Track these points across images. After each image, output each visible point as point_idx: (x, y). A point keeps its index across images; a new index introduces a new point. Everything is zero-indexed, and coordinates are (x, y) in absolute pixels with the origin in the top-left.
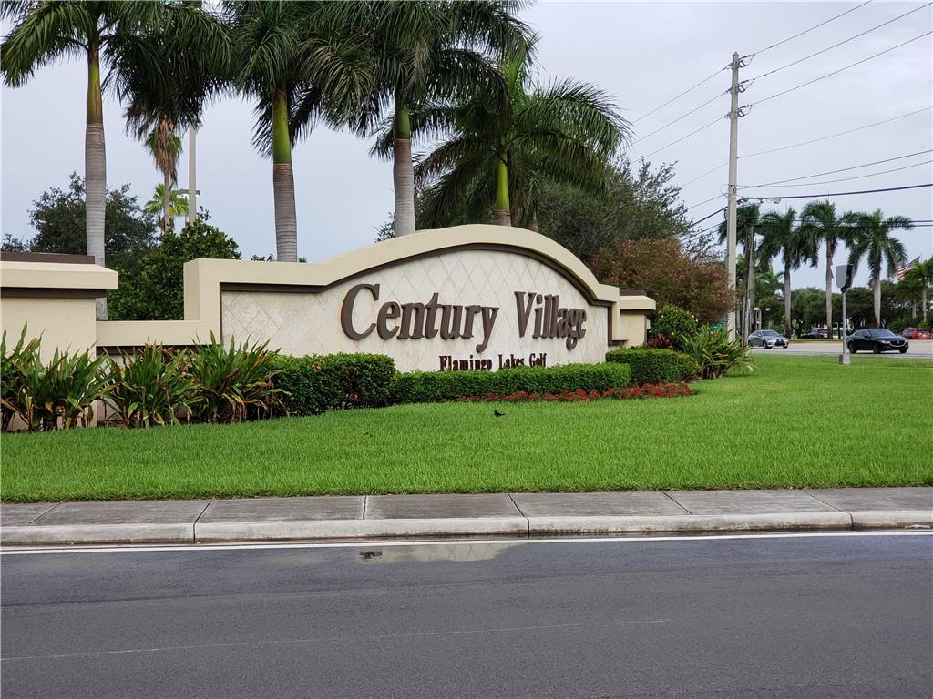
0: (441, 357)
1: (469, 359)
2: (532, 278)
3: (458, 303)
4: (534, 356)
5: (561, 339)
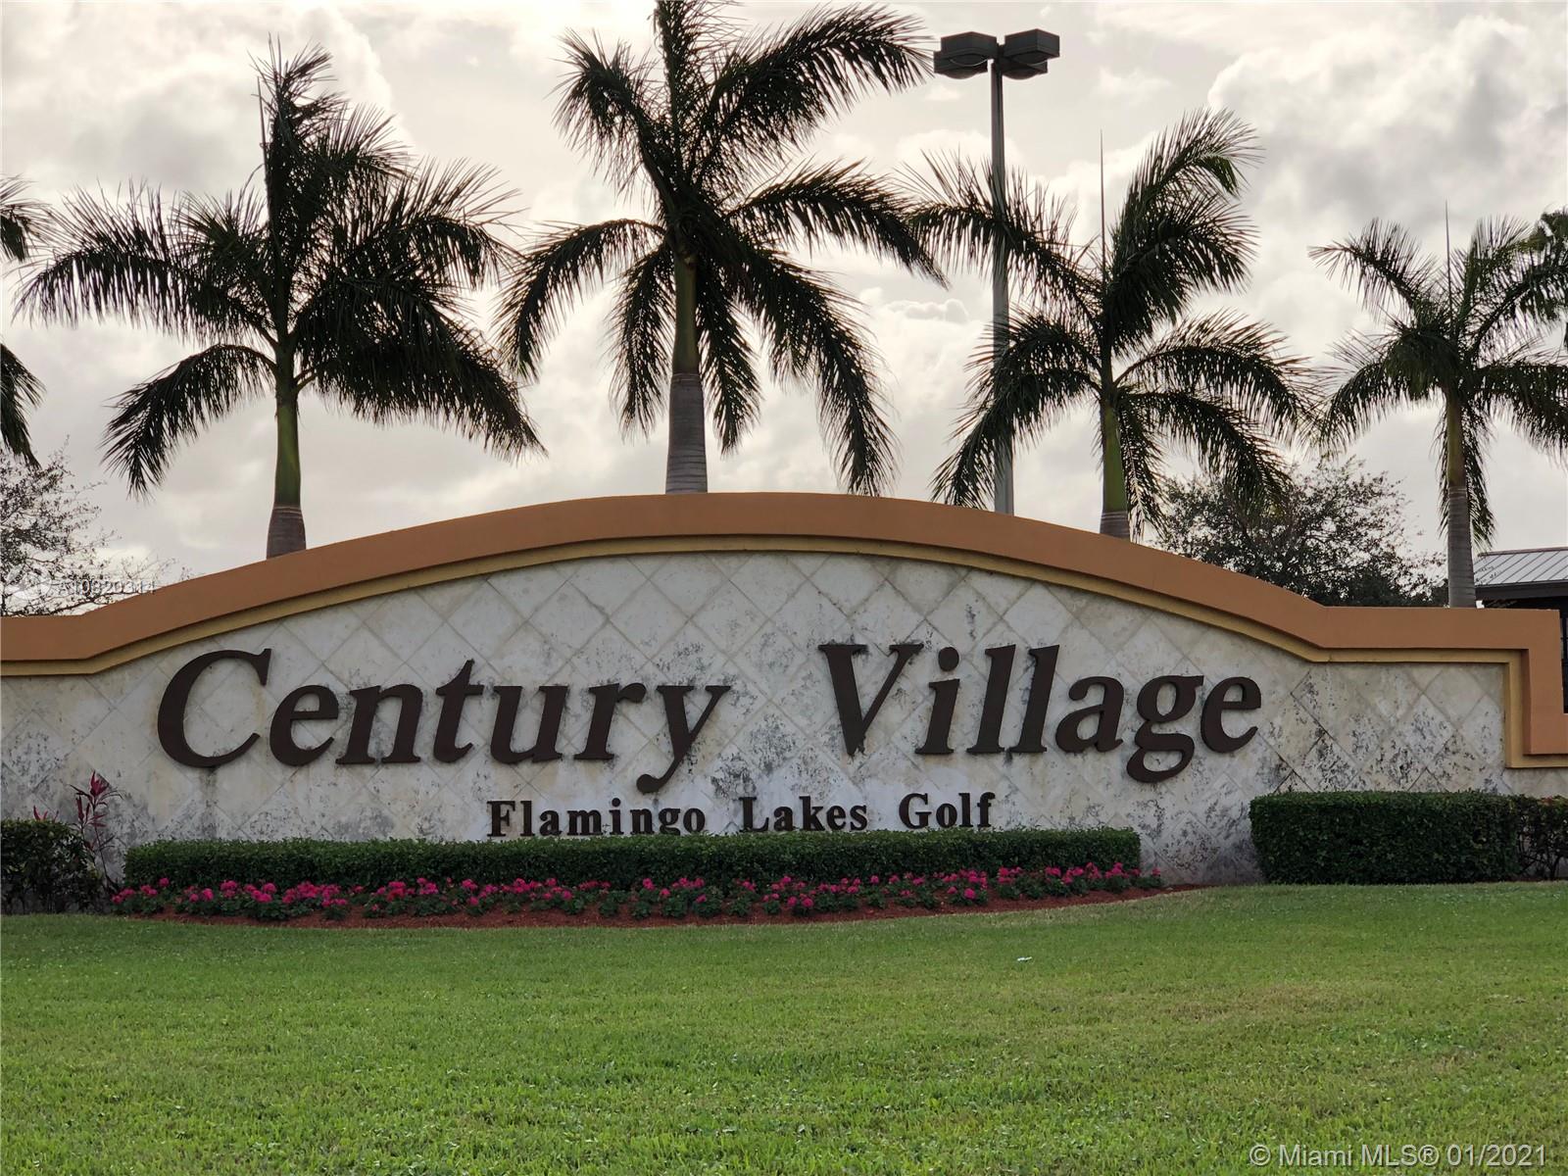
0: (495, 807)
1: (605, 810)
2: (917, 608)
3: (559, 681)
4: (925, 798)
5: (1091, 757)
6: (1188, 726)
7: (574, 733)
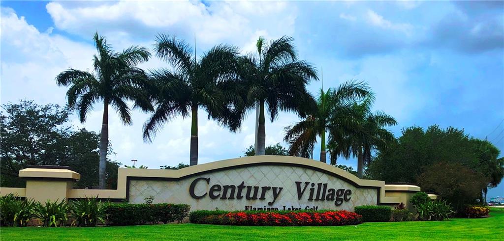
0: (246, 207)
1: (263, 208)
2: (309, 176)
3: (257, 186)
4: (309, 207)
5: (330, 201)
6: (343, 197)
7: (259, 195)
